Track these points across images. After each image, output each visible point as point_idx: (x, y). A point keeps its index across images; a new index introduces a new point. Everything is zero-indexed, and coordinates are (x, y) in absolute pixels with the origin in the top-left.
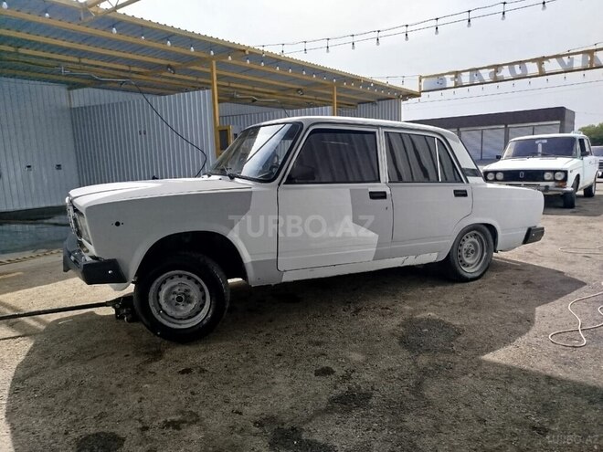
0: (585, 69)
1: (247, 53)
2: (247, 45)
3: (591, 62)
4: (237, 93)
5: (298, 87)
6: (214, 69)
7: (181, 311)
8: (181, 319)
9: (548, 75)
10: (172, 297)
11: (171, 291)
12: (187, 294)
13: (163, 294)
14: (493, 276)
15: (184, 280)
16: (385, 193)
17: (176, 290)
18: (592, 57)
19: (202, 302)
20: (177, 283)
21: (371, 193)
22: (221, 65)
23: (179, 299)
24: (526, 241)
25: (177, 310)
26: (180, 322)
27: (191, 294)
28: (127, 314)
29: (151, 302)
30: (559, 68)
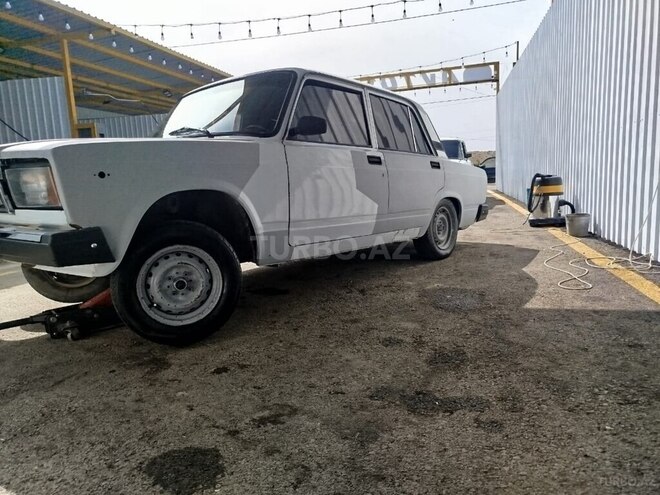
0: (445, 85)
1: (113, 32)
2: (112, 23)
3: (450, 78)
4: (87, 90)
5: (165, 87)
6: (67, 55)
7: (181, 302)
8: (180, 314)
9: (414, 89)
10: (168, 283)
11: (166, 277)
12: (189, 277)
13: (154, 281)
14: (459, 254)
15: (184, 259)
16: (379, 158)
17: (173, 273)
18: (450, 74)
19: (208, 288)
20: (175, 263)
21: (369, 157)
22: (74, 48)
23: (181, 285)
24: (478, 219)
25: (176, 301)
26: (179, 317)
27: (194, 277)
28: (72, 328)
29: (140, 293)
30: (424, 84)
